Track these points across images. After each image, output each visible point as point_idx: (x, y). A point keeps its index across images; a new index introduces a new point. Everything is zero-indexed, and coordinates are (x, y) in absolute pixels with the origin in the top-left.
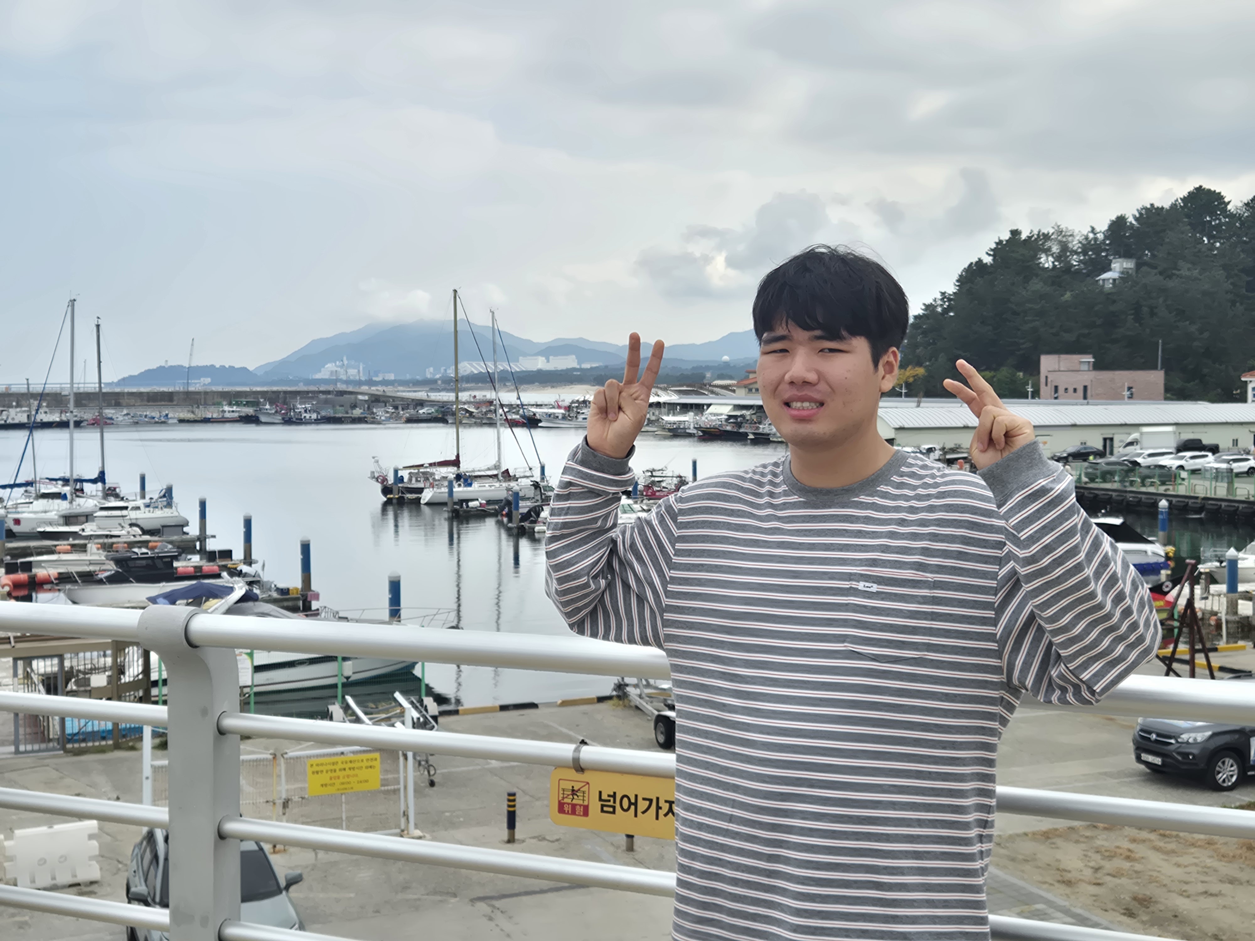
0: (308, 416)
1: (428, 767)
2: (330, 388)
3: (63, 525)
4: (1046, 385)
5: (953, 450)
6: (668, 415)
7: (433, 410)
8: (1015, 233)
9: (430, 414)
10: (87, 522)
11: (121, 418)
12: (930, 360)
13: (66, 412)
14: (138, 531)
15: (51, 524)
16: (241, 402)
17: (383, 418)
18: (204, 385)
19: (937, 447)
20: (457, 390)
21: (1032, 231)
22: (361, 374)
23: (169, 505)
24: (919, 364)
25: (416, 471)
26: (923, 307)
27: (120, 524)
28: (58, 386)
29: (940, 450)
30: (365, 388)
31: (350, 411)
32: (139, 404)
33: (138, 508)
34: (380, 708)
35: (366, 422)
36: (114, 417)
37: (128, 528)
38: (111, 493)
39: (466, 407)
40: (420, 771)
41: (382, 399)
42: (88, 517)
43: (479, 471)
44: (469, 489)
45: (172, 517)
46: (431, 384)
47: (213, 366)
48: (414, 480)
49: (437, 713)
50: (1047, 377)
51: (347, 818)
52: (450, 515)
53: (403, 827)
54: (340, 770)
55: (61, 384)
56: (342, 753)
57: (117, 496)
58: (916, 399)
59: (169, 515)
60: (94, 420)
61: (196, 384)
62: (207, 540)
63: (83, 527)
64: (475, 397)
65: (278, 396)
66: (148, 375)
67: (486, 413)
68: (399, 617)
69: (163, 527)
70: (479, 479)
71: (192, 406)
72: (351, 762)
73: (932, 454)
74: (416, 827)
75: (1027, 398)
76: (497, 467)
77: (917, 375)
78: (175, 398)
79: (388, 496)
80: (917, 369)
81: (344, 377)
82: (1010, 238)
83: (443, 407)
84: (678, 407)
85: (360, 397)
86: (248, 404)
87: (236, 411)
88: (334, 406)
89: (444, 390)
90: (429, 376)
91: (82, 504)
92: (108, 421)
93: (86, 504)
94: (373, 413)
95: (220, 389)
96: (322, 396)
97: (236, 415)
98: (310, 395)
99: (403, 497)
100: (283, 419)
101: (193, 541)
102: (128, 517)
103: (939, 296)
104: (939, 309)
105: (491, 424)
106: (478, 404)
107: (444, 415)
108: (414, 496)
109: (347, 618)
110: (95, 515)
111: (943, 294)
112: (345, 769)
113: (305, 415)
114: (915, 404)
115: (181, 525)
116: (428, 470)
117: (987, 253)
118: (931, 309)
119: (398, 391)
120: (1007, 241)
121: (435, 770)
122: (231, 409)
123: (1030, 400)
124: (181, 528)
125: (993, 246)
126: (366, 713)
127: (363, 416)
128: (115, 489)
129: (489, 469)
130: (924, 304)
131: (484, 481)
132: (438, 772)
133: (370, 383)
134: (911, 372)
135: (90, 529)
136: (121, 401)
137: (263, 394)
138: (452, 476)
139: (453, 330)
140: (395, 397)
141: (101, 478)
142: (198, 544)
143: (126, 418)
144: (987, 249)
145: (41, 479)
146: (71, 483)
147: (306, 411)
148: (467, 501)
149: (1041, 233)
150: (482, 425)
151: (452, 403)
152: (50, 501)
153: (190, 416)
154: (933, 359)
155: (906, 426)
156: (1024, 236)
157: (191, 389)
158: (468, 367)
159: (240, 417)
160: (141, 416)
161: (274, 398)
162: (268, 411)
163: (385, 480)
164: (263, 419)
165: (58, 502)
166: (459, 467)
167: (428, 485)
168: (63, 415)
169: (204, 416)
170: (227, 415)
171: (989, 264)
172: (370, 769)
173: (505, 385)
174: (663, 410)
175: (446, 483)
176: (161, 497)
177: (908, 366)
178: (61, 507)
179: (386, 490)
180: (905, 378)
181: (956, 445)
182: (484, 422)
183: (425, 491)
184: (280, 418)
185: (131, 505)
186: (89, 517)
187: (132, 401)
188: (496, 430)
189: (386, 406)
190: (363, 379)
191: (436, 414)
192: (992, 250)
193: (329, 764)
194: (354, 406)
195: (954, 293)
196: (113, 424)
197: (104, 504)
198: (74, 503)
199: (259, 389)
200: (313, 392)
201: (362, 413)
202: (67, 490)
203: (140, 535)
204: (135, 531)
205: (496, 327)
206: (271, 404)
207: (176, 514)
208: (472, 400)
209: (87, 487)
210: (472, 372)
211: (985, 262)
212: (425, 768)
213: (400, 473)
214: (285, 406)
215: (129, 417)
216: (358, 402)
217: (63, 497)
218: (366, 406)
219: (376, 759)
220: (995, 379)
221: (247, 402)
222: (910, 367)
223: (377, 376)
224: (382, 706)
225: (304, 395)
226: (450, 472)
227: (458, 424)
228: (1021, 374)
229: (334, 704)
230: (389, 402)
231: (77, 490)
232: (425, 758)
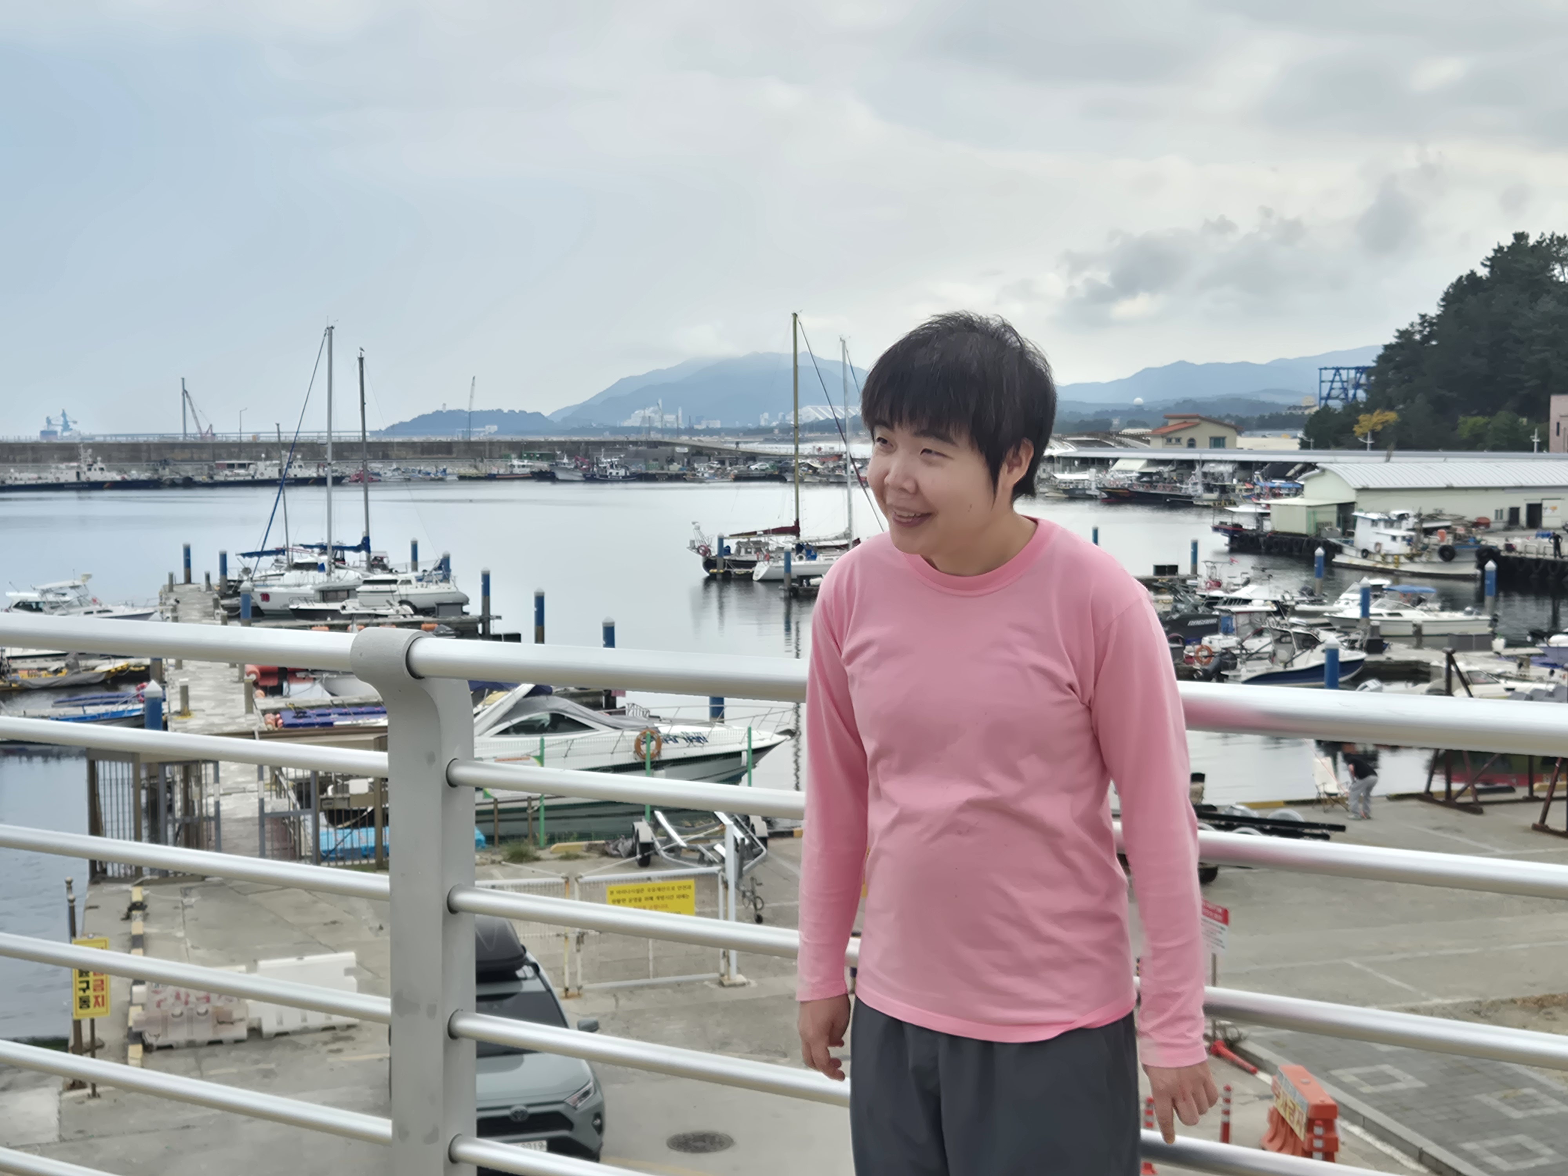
0: (614, 472)
1: (754, 899)
2: (643, 438)
3: (320, 602)
4: (1558, 434)
5: (1432, 517)
6: (1063, 471)
7: (768, 466)
8: (1520, 237)
9: (763, 470)
10: (348, 597)
11: (389, 474)
12: (1404, 402)
13: (324, 467)
14: (408, 609)
15: (306, 600)
16: (534, 455)
17: (706, 475)
18: (490, 433)
19: (1412, 513)
20: (797, 441)
21: (1543, 234)
22: (680, 421)
23: (446, 578)
24: (1390, 407)
25: (746, 540)
26: (1397, 334)
27: (388, 601)
28: (316, 434)
29: (1415, 516)
30: (684, 438)
31: (665, 467)
32: (411, 456)
33: (408, 582)
34: (697, 827)
35: (685, 480)
36: (381, 472)
37: (397, 607)
38: (377, 563)
39: (808, 461)
40: (744, 904)
41: (705, 452)
42: (349, 592)
43: (825, 540)
44: (813, 562)
45: (449, 593)
46: (766, 434)
47: (500, 411)
48: (743, 551)
49: (766, 835)
50: (1558, 424)
51: (655, 958)
52: (788, 594)
53: (722, 970)
54: (646, 899)
55: (319, 432)
56: (649, 879)
57: (384, 568)
58: (1385, 452)
59: (446, 590)
60: (357, 475)
61: (480, 432)
62: (491, 622)
63: (344, 603)
64: (820, 449)
65: (579, 448)
66: (422, 421)
67: (833, 470)
68: (723, 717)
69: (439, 604)
70: (823, 551)
71: (475, 460)
72: (659, 889)
73: (1404, 523)
74: (739, 970)
75: (1532, 450)
76: (847, 535)
77: (1387, 421)
78: (454, 450)
79: (711, 571)
80: (1387, 413)
81: (658, 425)
82: (1513, 244)
83: (780, 462)
84: (1076, 463)
85: (678, 449)
86: (542, 457)
87: (528, 466)
88: (646, 461)
89: (782, 441)
90: (763, 423)
91: (342, 576)
92: (375, 478)
93: (347, 576)
94: (694, 469)
95: (508, 438)
96: (631, 448)
97: (527, 470)
98: (618, 446)
99: (729, 572)
100: (584, 476)
101: (474, 623)
102: (397, 593)
103: (1417, 320)
104: (1418, 337)
105: (841, 483)
106: (824, 458)
107: (781, 472)
108: (743, 571)
109: (659, 717)
110: (358, 590)
111: (1423, 317)
112: (652, 898)
113: (611, 471)
114: (1383, 459)
115: (460, 603)
116: (763, 539)
117: (1483, 264)
118: (1407, 336)
119: (725, 442)
120: (1509, 247)
121: (763, 903)
122: (522, 464)
123: (1535, 453)
124: (459, 607)
125: (1491, 254)
126: (680, 833)
127: (681, 472)
128: (382, 559)
129: (837, 538)
130: (1398, 331)
131: (831, 553)
132: (766, 905)
133: (691, 431)
134: (1380, 417)
135: (352, 606)
136: (390, 453)
137: (560, 444)
138: (790, 546)
139: (792, 366)
140: (720, 449)
141: (365, 545)
142: (480, 626)
143: (396, 473)
144: (1482, 258)
145: (294, 545)
146: (329, 550)
147: (612, 466)
148: (808, 577)
149: (1555, 237)
150: (828, 484)
151: (791, 457)
152: (305, 572)
153: (472, 472)
154: (1409, 401)
155: (1371, 486)
156: (1531, 241)
157: (473, 439)
158: (811, 413)
159: (532, 473)
160: (413, 471)
161: (573, 449)
162: (566, 466)
163: (707, 551)
164: (560, 475)
165: (313, 573)
166: (798, 536)
167: (762, 557)
168: (321, 470)
169: (488, 472)
170: (517, 471)
171: (1484, 278)
172: (682, 899)
173: (857, 434)
174: (1056, 465)
175: (783, 556)
176: (435, 569)
177: (1375, 409)
178: (318, 579)
179: (709, 564)
180: (1371, 426)
181: (1436, 510)
182: (831, 480)
183: (758, 564)
184: (581, 474)
185: (400, 577)
186: (351, 592)
187: (403, 453)
189: (709, 460)
190: (682, 427)
191: (770, 471)
192: (1488, 259)
193: (633, 891)
194: (671, 461)
195: (1438, 316)
196: (380, 481)
197: (368, 576)
198: (332, 575)
199: (555, 439)
200: (621, 443)
201: (680, 469)
202: (324, 559)
203: (411, 615)
204: (405, 610)
205: (848, 362)
206: (570, 457)
207: (453, 589)
208: (817, 453)
209: (349, 556)
210: (817, 418)
211: (1479, 274)
212: (750, 900)
213: (726, 543)
214: (587, 460)
215: (400, 472)
216: (676, 455)
217: (320, 568)
218: (686, 460)
219: (690, 887)
220: (1490, 427)
221: (541, 455)
222: (1378, 411)
223: (699, 423)
224: (700, 824)
225: (610, 447)
226: (787, 542)
227: (799, 482)
228: (1524, 420)
229: (641, 820)
230: (713, 455)
231: (336, 560)
232: (750, 888)
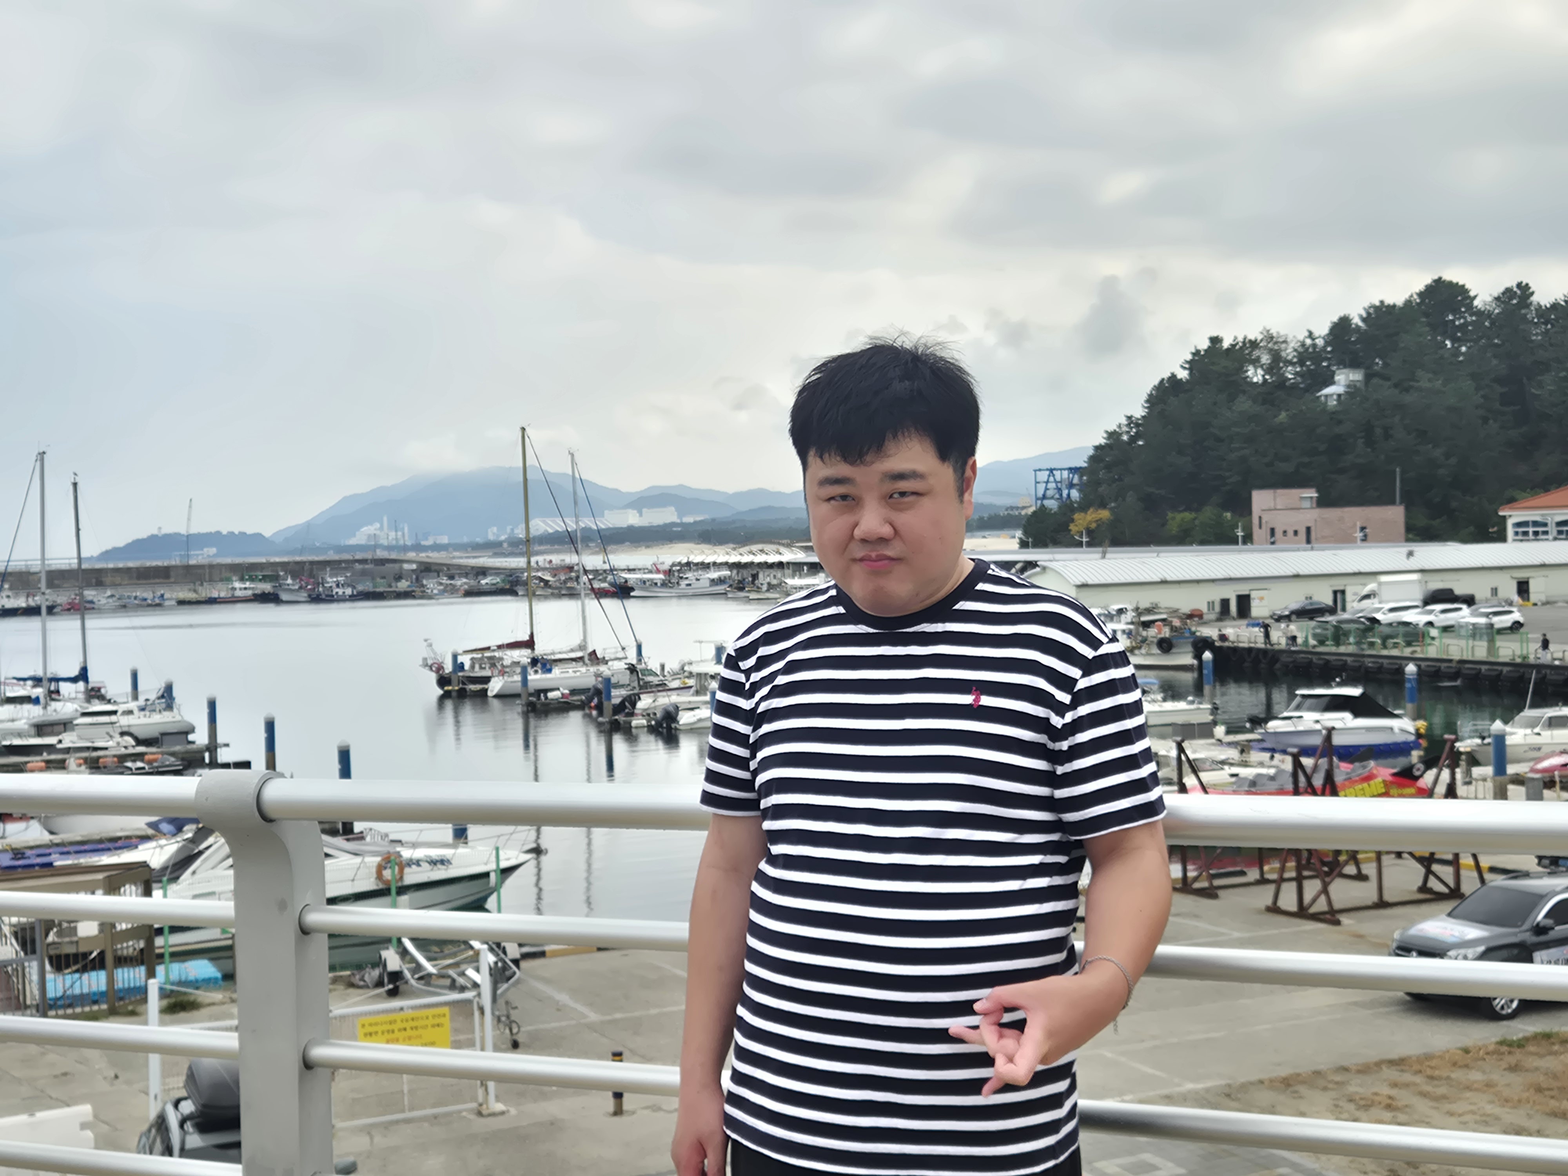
0: (340, 591)
1: (510, 1023)
2: (368, 556)
3: (34, 736)
4: (1260, 527)
5: (1149, 611)
6: (793, 577)
7: (498, 580)
8: (1215, 341)
9: (494, 584)
10: (65, 731)
11: (103, 601)
12: (1116, 500)
13: (34, 596)
14: (130, 740)
15: (20, 735)
16: (256, 576)
17: (435, 591)
18: (209, 556)
19: (1129, 607)
20: (529, 554)
21: (1236, 338)
22: (407, 538)
23: (169, 707)
24: (1103, 505)
25: (479, 656)
26: (1105, 435)
27: (108, 734)
28: (23, 563)
29: (1133, 610)
30: (411, 555)
31: (393, 584)
32: (126, 582)
33: (130, 712)
34: (446, 952)
35: (414, 597)
36: (95, 600)
37: (118, 738)
38: (95, 694)
39: (539, 574)
40: (499, 1029)
41: (433, 568)
42: (66, 725)
43: (560, 653)
44: (548, 676)
45: (174, 722)
46: (494, 547)
47: (218, 533)
48: (477, 667)
49: (518, 956)
50: (1260, 518)
51: (410, 1091)
52: (525, 709)
53: (481, 1100)
54: (400, 1030)
55: (26, 561)
56: (402, 1009)
57: (102, 698)
58: (1100, 549)
59: (170, 719)
60: (69, 604)
61: (198, 555)
62: (219, 750)
63: (60, 737)
64: (551, 561)
65: (303, 568)
66: (137, 546)
67: (565, 582)
68: (466, 838)
69: (163, 734)
70: (558, 663)
71: (194, 583)
72: (413, 1019)
73: (1123, 616)
74: (498, 1099)
75: (1237, 543)
76: (582, 647)
77: (1101, 519)
78: (172, 573)
79: (446, 688)
80: (1100, 511)
81: (385, 543)
82: (1209, 347)
83: (511, 576)
84: (805, 568)
85: (406, 566)
86: (265, 579)
87: (250, 588)
88: (373, 579)
89: (512, 554)
90: (491, 537)
91: (59, 709)
92: (88, 605)
93: (63, 709)
94: (423, 586)
95: (228, 560)
96: (358, 566)
97: (249, 593)
98: (343, 565)
99: (464, 689)
100: (309, 596)
101: (200, 752)
102: (118, 725)
103: (1124, 421)
104: (1125, 438)
105: (573, 594)
106: (555, 570)
107: (512, 586)
108: (478, 687)
109: (400, 841)
110: (75, 722)
111: (1129, 418)
112: (405, 1029)
113: (337, 590)
114: (1099, 555)
115: (186, 731)
116: (496, 654)
117: (1182, 367)
118: (1115, 437)
119: (454, 558)
120: (1206, 351)
121: (519, 1027)
122: (243, 586)
123: (1240, 546)
124: (184, 736)
125: (1189, 357)
126: (429, 959)
127: (410, 589)
128: (99, 689)
129: (572, 650)
130: (1107, 432)
131: (567, 666)
132: (522, 1029)
133: (418, 548)
134: (1093, 516)
135: (69, 740)
136: (103, 579)
137: (284, 565)
138: (526, 661)
139: (521, 479)
140: (450, 565)
141: (83, 675)
142: (207, 755)
143: (110, 600)
144: (1181, 361)
145: (6, 679)
146: (45, 683)
147: (338, 586)
148: (546, 691)
149: (1247, 340)
150: (560, 596)
151: (522, 570)
152: (19, 706)
153: (191, 596)
154: (1120, 499)
155: (1090, 582)
156: (1226, 344)
157: (192, 562)
158: (541, 525)
159: (254, 595)
160: (129, 597)
161: (297, 570)
162: (291, 587)
163: (440, 668)
164: (284, 596)
165: (27, 707)
166: (533, 649)
167: (496, 672)
168: (30, 600)
169: (209, 596)
170: (238, 593)
171: (1184, 380)
172: (436, 1028)
173: (587, 546)
174: (788, 572)
175: (518, 670)
176: (159, 698)
177: (1089, 508)
178: (34, 713)
179: (443, 681)
180: (1085, 524)
181: (1152, 604)
182: (563, 592)
183: (493, 680)
184: (306, 595)
185: (121, 708)
186: (68, 726)
187: (118, 580)
188: (579, 603)
189: (439, 576)
190: (409, 543)
191: (501, 585)
192: (1187, 362)
193: (386, 1023)
194: (399, 578)
195: (1143, 417)
196: (93, 608)
197: (87, 708)
198: (49, 708)
199: (278, 560)
200: (346, 561)
201: (409, 586)
202: (39, 692)
203: (133, 746)
204: (126, 742)
205: (577, 475)
206: (293, 578)
207: (178, 718)
208: (548, 566)
209: (66, 688)
210: (547, 531)
211: (1179, 377)
212: (506, 1025)
213: (460, 659)
214: (312, 580)
215: (114, 599)
216: (404, 572)
217: (36, 701)
218: (414, 577)
219: (444, 1015)
220: (1197, 522)
221: (264, 576)
222: (1091, 510)
223: (427, 539)
224: (449, 950)
225: (335, 565)
226: (522, 656)
227: (531, 595)
228: (1228, 515)
229: (387, 948)
230: (442, 571)
231: (51, 692)
232: (505, 1013)
